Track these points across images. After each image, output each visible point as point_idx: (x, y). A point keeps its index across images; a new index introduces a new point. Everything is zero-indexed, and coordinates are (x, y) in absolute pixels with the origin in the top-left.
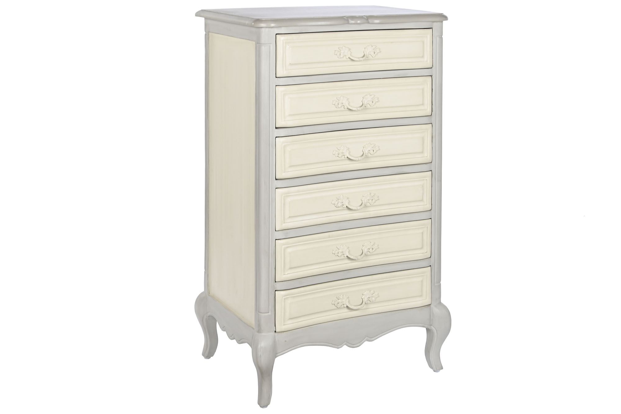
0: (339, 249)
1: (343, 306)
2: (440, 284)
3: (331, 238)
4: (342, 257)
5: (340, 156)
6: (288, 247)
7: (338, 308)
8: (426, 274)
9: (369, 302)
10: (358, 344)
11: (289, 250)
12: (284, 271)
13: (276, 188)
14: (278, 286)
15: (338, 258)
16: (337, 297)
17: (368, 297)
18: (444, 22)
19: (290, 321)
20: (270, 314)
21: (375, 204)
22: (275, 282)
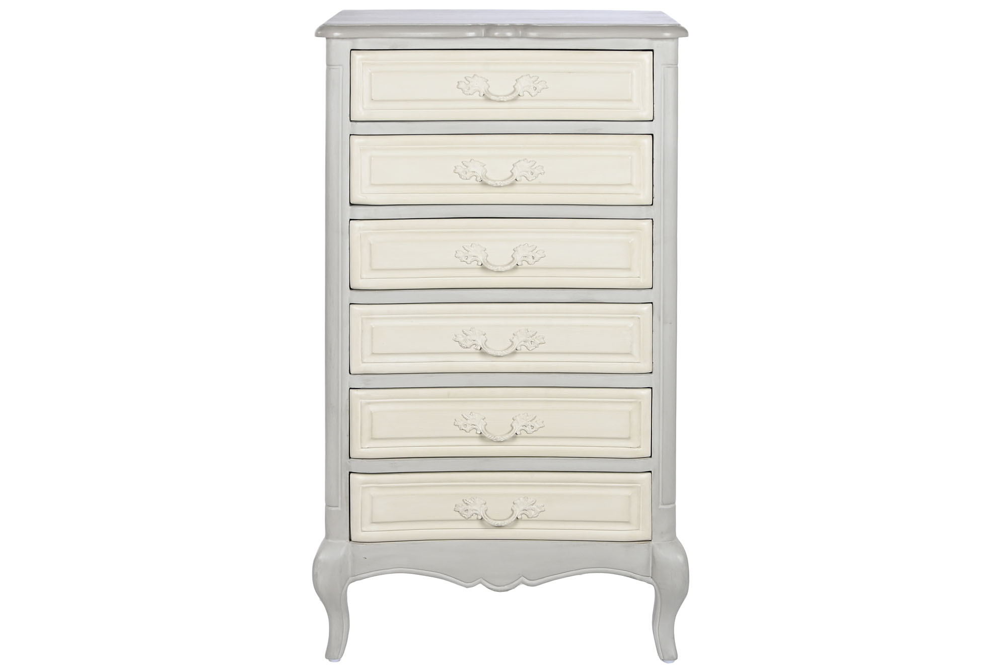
0: (467, 420)
1: (475, 517)
2: (674, 508)
3: (451, 398)
4: (473, 433)
5: (469, 261)
6: (369, 403)
7: (467, 519)
8: (640, 485)
9: (524, 517)
10: (506, 587)
11: (372, 408)
12: (361, 442)
13: (350, 304)
14: (355, 466)
15: (463, 433)
16: (463, 500)
17: (522, 508)
18: (681, 40)
19: (375, 527)
20: (339, 509)
21: (536, 350)
22: (350, 458)
